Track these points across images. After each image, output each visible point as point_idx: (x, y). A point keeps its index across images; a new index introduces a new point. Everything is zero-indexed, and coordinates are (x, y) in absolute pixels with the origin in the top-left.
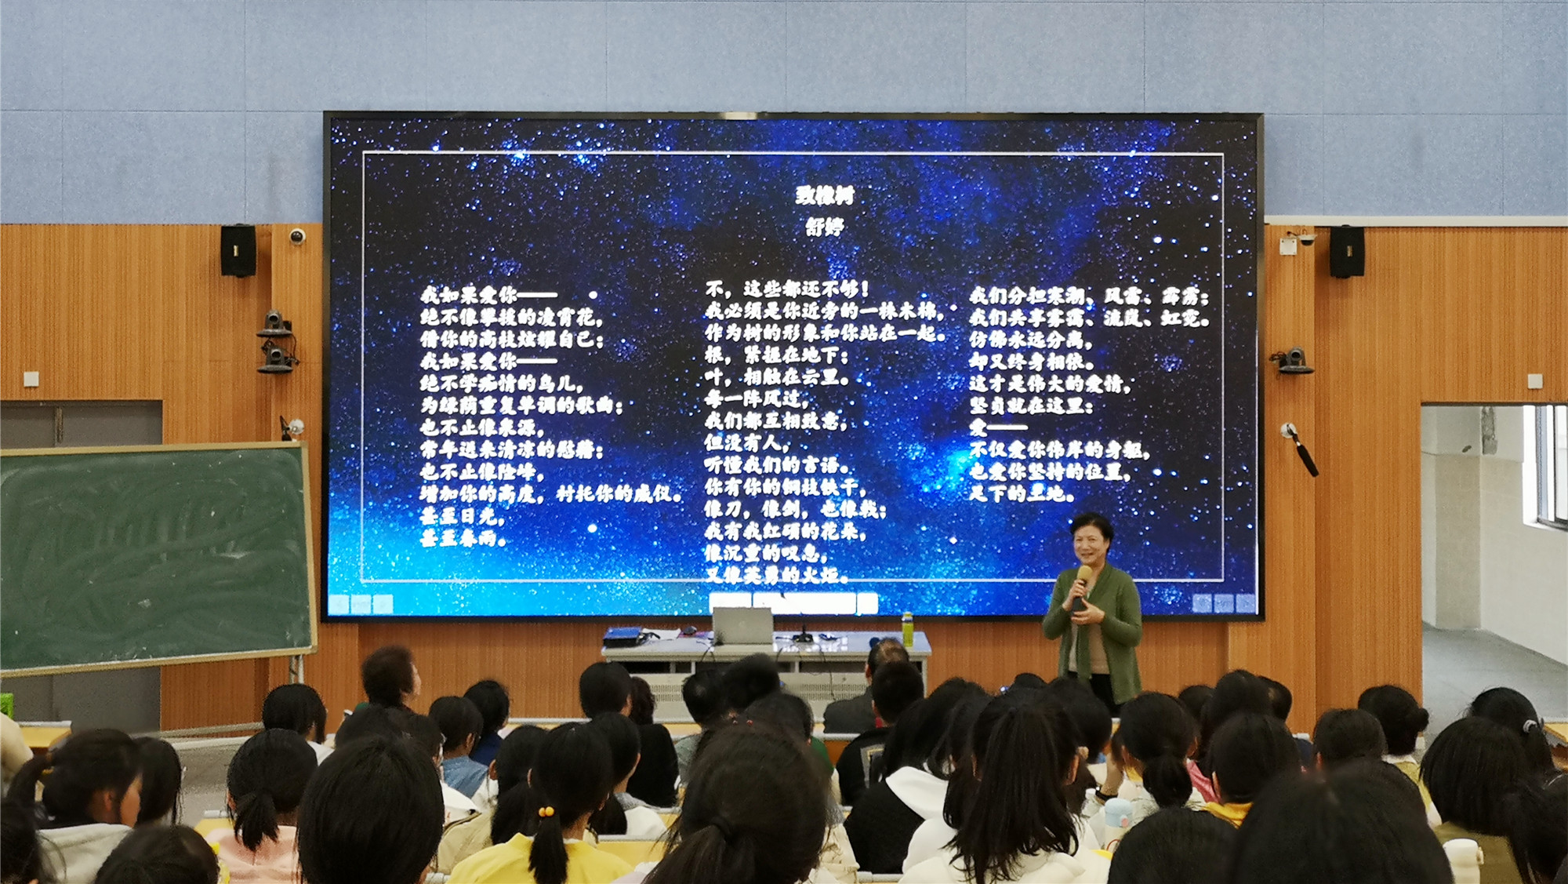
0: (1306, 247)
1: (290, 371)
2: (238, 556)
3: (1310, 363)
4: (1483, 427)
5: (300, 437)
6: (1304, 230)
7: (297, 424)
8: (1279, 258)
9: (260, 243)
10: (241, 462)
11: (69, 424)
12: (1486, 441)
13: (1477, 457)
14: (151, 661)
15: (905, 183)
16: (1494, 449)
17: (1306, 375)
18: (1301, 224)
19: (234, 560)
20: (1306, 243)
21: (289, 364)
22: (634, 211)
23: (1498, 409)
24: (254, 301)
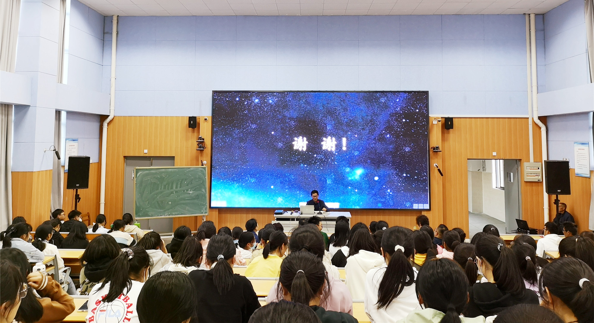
0: (439, 122)
1: (203, 150)
2: (191, 192)
3: (441, 149)
4: (483, 165)
5: (206, 165)
6: (439, 118)
7: (205, 162)
8: (433, 124)
9: (198, 120)
10: (192, 171)
11: (154, 162)
12: (484, 168)
13: (482, 172)
14: (171, 216)
15: (345, 107)
16: (485, 170)
17: (440, 152)
18: (438, 117)
19: (190, 193)
20: (439, 121)
21: (203, 148)
22: (282, 113)
23: (486, 160)
24: (196, 134)
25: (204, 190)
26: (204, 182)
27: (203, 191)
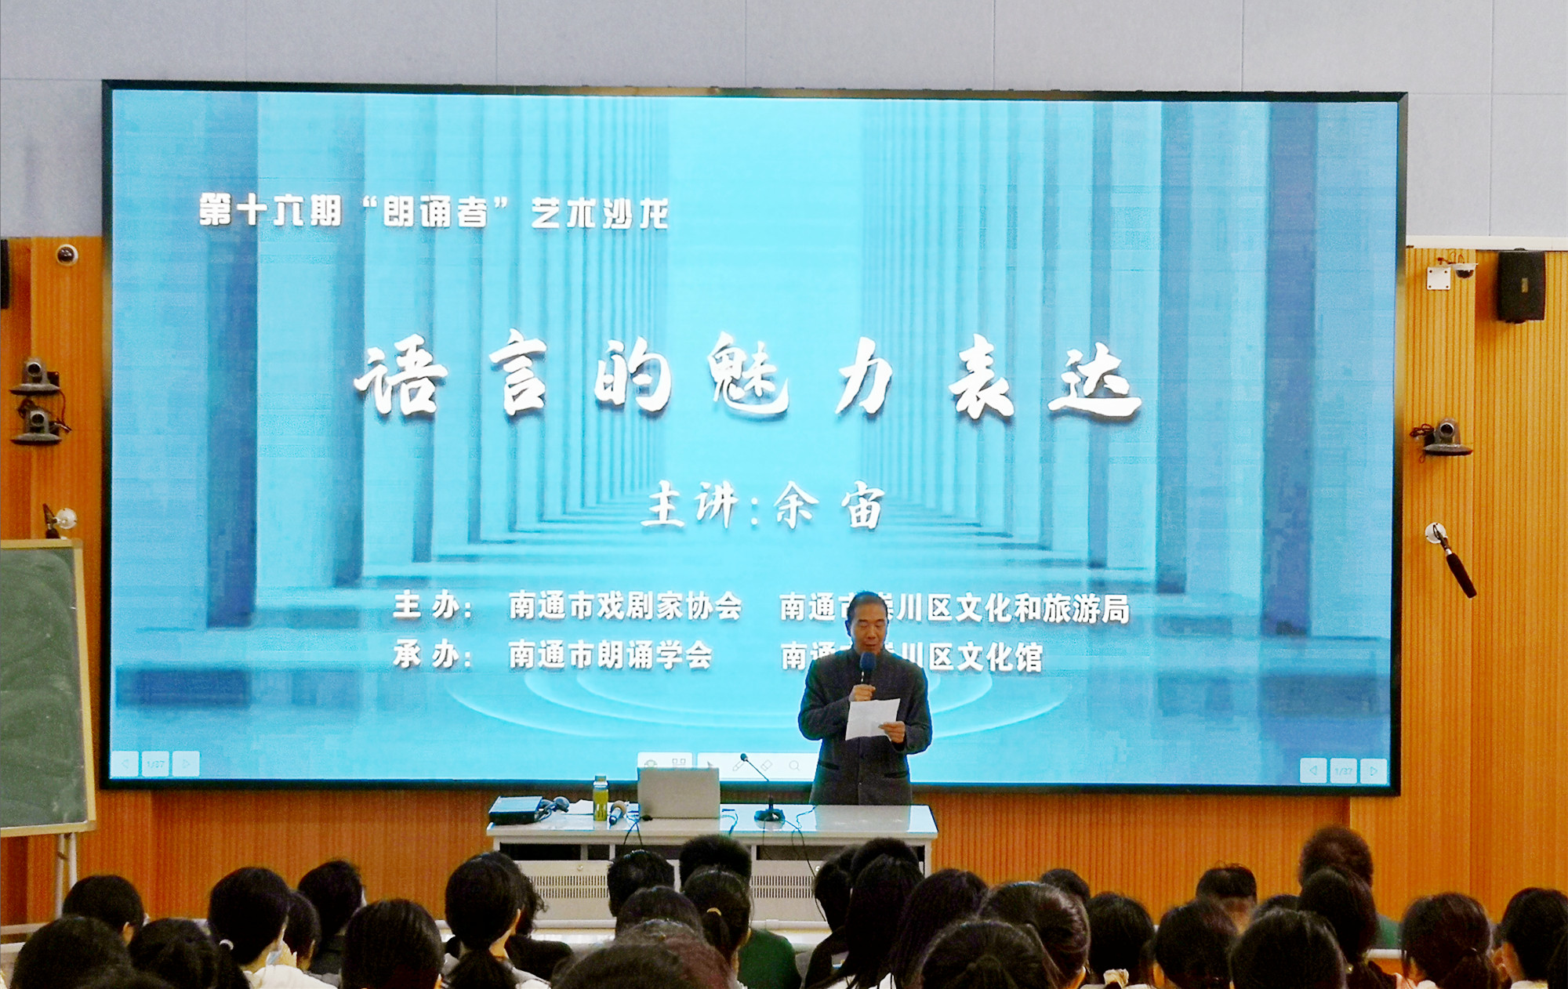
0: (1464, 280)
1: (56, 442)
3: (1466, 440)
5: (71, 533)
6: (1462, 257)
7: (67, 517)
8: (1426, 294)
9: (16, 264)
17: (1462, 457)
18: (1458, 247)
20: (1464, 274)
24: (7, 345)
25: (62, 684)
26: (65, 633)
27: (55, 691)
